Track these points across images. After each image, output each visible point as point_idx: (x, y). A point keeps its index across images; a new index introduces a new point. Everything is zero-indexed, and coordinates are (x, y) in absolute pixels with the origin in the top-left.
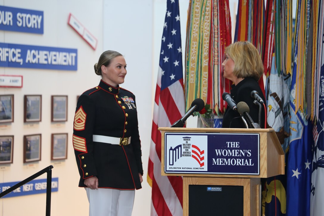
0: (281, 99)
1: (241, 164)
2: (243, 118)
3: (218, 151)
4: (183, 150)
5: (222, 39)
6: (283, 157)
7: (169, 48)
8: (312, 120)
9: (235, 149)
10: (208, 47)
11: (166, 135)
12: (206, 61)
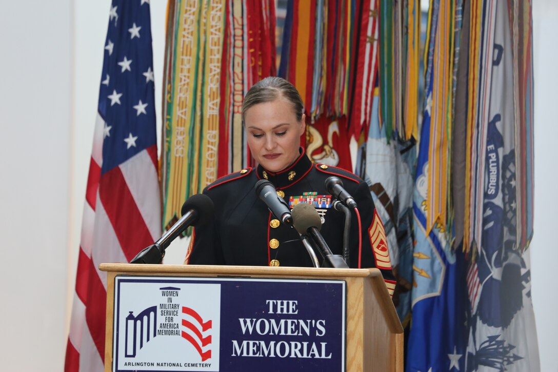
0: (392, 199)
1: (302, 354)
2: (305, 241)
3: (245, 322)
4: (161, 319)
5: (252, 50)
6: (399, 338)
7: (123, 70)
8: (465, 250)
9: (287, 317)
10: (219, 70)
11: (120, 281)
12: (213, 104)
